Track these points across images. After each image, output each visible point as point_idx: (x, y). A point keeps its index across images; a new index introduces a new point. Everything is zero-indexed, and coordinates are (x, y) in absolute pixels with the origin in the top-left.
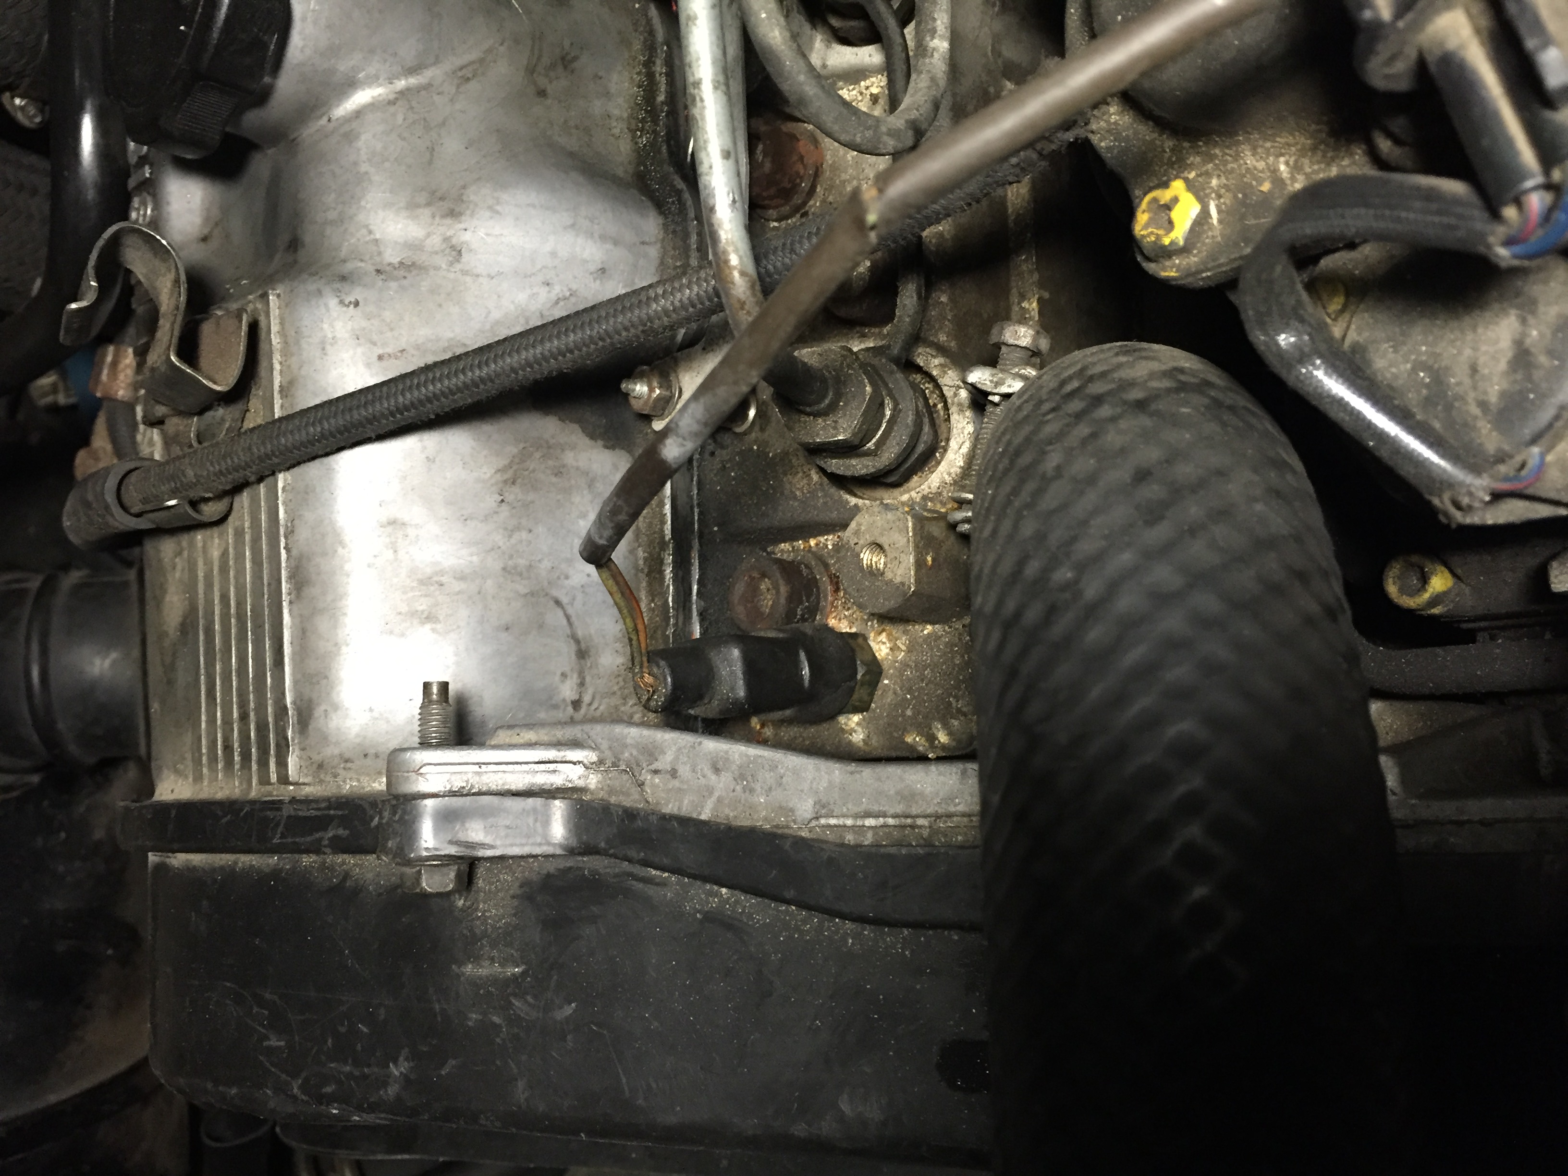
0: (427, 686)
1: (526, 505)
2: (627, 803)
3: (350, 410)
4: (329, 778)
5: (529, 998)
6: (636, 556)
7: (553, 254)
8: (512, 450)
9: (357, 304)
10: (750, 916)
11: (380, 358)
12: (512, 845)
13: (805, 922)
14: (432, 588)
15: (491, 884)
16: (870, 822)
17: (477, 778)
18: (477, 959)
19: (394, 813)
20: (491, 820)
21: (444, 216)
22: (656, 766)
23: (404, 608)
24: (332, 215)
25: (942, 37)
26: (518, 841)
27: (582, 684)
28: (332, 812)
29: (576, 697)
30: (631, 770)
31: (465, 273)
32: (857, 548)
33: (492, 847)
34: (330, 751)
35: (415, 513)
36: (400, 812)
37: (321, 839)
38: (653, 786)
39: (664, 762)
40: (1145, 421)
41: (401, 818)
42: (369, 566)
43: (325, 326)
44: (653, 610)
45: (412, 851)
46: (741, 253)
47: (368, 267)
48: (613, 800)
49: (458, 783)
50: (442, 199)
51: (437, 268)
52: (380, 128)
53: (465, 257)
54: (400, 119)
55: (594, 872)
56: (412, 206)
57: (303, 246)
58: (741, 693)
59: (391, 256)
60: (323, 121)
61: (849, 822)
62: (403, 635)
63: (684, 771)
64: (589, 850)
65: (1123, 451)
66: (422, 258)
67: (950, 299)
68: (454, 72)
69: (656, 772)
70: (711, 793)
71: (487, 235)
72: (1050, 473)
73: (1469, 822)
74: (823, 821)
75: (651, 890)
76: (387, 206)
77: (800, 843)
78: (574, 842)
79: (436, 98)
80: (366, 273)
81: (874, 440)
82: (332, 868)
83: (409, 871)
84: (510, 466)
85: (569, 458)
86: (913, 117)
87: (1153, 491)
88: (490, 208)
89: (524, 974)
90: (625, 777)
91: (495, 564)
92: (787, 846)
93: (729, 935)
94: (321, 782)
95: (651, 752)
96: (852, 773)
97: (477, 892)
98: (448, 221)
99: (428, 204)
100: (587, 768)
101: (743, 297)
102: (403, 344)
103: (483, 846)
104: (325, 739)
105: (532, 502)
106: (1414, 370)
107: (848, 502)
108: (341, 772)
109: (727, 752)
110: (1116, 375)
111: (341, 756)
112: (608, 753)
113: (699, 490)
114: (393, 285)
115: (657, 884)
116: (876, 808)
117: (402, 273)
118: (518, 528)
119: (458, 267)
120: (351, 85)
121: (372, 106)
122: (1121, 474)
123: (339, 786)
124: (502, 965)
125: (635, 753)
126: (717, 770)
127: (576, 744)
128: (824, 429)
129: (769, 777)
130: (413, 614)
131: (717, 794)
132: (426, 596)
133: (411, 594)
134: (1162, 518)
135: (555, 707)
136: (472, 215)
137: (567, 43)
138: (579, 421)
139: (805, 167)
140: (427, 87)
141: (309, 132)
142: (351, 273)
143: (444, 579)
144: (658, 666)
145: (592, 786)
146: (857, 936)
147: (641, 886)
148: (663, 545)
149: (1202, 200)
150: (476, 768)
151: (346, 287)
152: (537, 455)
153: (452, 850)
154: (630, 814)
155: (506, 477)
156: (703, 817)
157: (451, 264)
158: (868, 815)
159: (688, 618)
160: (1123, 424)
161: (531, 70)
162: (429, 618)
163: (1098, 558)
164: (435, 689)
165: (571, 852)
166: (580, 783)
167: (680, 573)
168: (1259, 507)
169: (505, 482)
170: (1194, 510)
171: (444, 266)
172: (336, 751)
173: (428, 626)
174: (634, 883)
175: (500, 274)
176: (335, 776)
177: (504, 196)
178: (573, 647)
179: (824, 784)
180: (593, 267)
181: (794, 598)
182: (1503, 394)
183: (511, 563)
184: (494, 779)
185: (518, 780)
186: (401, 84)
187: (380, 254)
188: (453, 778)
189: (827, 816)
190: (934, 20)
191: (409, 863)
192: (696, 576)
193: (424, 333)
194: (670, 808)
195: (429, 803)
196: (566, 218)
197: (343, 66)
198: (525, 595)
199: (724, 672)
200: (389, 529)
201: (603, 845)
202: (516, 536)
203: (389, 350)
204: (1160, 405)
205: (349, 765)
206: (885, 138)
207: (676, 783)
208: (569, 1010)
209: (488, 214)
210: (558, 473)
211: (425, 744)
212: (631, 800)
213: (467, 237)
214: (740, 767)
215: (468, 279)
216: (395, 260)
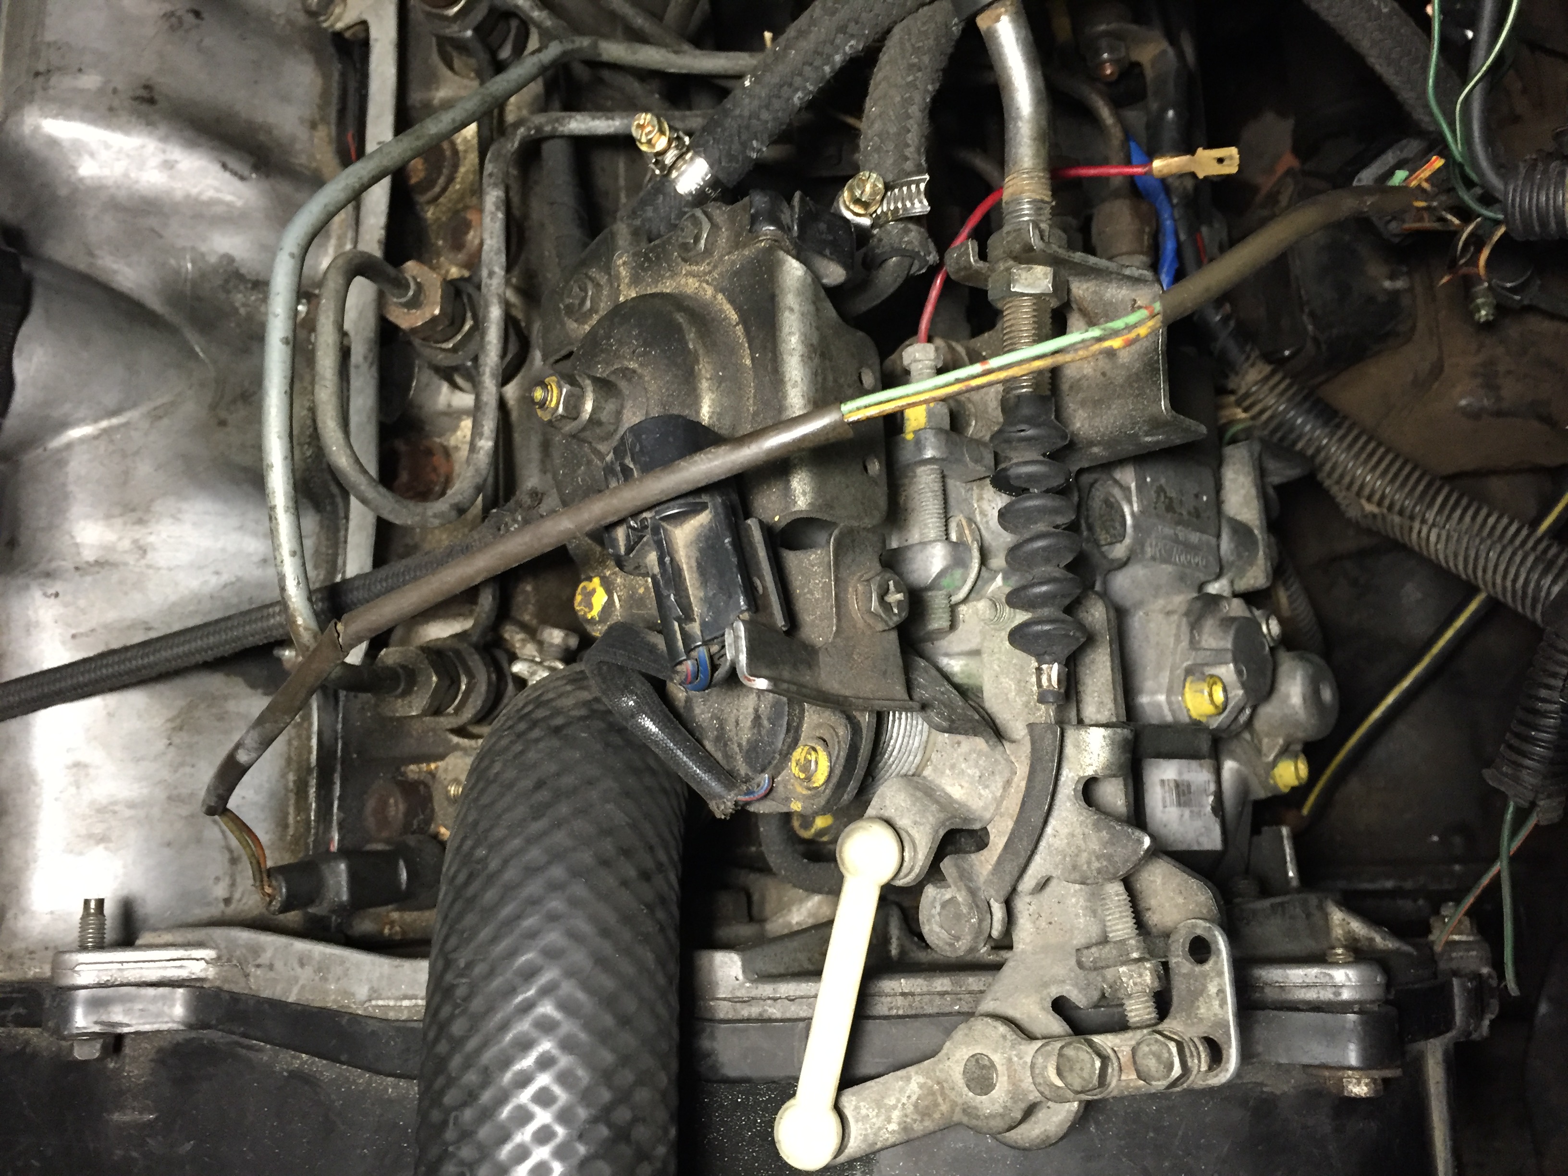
0: (87, 902)
1: (190, 746)
2: (236, 989)
3: (42, 685)
4: (17, 966)
5: (160, 1138)
6: (287, 780)
7: (223, 550)
8: (181, 703)
9: (57, 595)
10: (321, 1072)
11: (74, 636)
12: (144, 1024)
13: (360, 1077)
14: (107, 816)
15: (135, 1051)
16: (406, 1003)
17: (120, 974)
18: (121, 1108)
19: (54, 1000)
20: (128, 1005)
21: (134, 523)
22: (259, 961)
23: (83, 832)
24: (42, 524)
25: (487, 439)
26: (150, 1020)
27: (233, 885)
28: (14, 995)
29: (226, 895)
30: (242, 964)
31: (149, 567)
32: (446, 783)
33: (128, 1025)
34: (18, 945)
35: (95, 756)
36: (58, 1000)
37: (5, 1017)
38: (257, 977)
39: (265, 959)
40: (556, 743)
41: (59, 1004)
42: (56, 799)
43: (30, 613)
44: (298, 822)
45: (65, 1029)
46: (305, 616)
47: (68, 565)
48: (226, 987)
49: (104, 978)
50: (133, 510)
51: (126, 564)
52: (86, 457)
53: (149, 555)
54: (102, 449)
55: (212, 1042)
56: (108, 517)
57: (19, 545)
58: (345, 897)
59: (89, 555)
60: (40, 451)
61: (392, 1003)
62: (81, 853)
63: (279, 965)
64: (203, 1025)
65: (534, 766)
66: (114, 557)
67: (534, 589)
68: (149, 413)
69: (258, 966)
70: (297, 982)
71: (169, 537)
72: (492, 777)
73: (780, 998)
74: (374, 1003)
75: (251, 1055)
76: (87, 517)
77: (354, 1018)
78: (193, 1020)
79: (133, 433)
80: (67, 571)
81: (453, 706)
82: (15, 1037)
83: (64, 1043)
84: (178, 716)
85: (231, 706)
86: (456, 501)
87: (544, 795)
88: (173, 516)
89: (156, 1118)
90: (236, 970)
91: (161, 794)
92: (344, 1021)
93: (306, 1088)
94: (11, 969)
95: (256, 950)
96: (397, 967)
97: (125, 1057)
98: (137, 527)
99: (121, 515)
100: (207, 962)
101: (308, 644)
102: (93, 624)
103: (121, 1025)
104: (14, 935)
105: (197, 743)
106: (712, 718)
107: (451, 741)
108: (26, 961)
109: (310, 951)
110: (554, 704)
111: (27, 949)
112: (224, 951)
113: (343, 724)
114: (89, 579)
115: (257, 1051)
116: (410, 992)
117: (96, 569)
118: (182, 764)
119: (143, 562)
120: (64, 425)
121: (83, 440)
122: (527, 783)
123: (26, 973)
124: (141, 1113)
125: (244, 951)
126: (302, 965)
127: (200, 945)
128: (402, 706)
129: (338, 970)
130: (90, 836)
131: (301, 982)
132: (101, 822)
133: (89, 821)
134: (543, 815)
135: (209, 904)
136: (158, 522)
137: (246, 384)
138: (243, 675)
139: (438, 475)
140: (126, 425)
141: (28, 458)
142: (55, 570)
143: (116, 808)
144: (277, 880)
145: (210, 977)
146: (395, 1087)
147: (244, 1051)
148: (309, 771)
149: (609, 592)
150: (119, 966)
151: (49, 582)
152: (203, 706)
153: (97, 1029)
154: (235, 998)
155: (173, 725)
156: (290, 1000)
157: (138, 560)
158: (405, 997)
159: (328, 828)
160: (541, 745)
161: (213, 407)
162: (103, 839)
163: (501, 842)
164: (93, 905)
165: (190, 1027)
166: (202, 975)
167: (323, 792)
168: (609, 806)
169: (174, 729)
170: (564, 809)
171: (132, 562)
172: (23, 945)
173: (101, 847)
174: (240, 1049)
175: (178, 566)
176: (22, 964)
177: (185, 506)
178: (227, 856)
179: (377, 974)
180: (256, 559)
181: (410, 814)
182: (748, 740)
183: (175, 792)
184: (133, 974)
185: (153, 974)
186: (104, 424)
187: (79, 554)
188: (101, 973)
189: (377, 999)
190: (483, 426)
191: (64, 1038)
192: (337, 793)
193: (111, 615)
194: (266, 994)
195: (82, 993)
196: (234, 521)
197: (57, 413)
198: (186, 818)
199: (331, 882)
200: (74, 770)
201: (214, 1022)
202: (182, 770)
203: (81, 630)
204: (568, 731)
205: (33, 956)
206: (432, 520)
207: (272, 974)
208: (189, 1146)
209: (170, 520)
210: (221, 718)
211: (83, 948)
212: (238, 987)
213: (152, 539)
214: (319, 962)
215: (151, 571)
216: (91, 559)
